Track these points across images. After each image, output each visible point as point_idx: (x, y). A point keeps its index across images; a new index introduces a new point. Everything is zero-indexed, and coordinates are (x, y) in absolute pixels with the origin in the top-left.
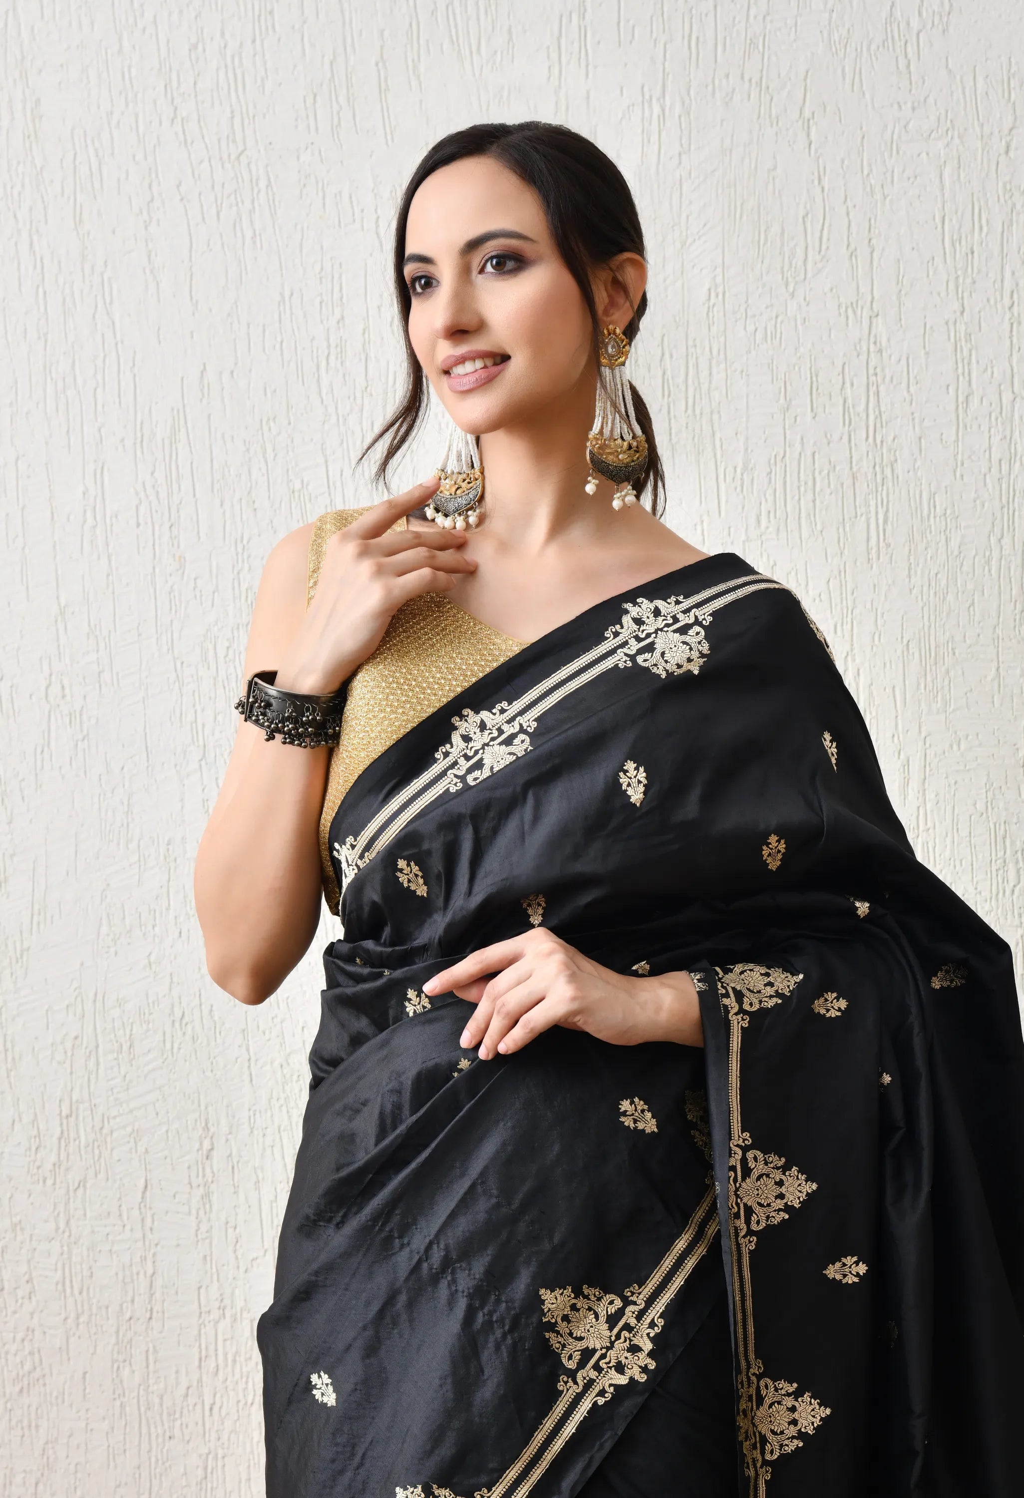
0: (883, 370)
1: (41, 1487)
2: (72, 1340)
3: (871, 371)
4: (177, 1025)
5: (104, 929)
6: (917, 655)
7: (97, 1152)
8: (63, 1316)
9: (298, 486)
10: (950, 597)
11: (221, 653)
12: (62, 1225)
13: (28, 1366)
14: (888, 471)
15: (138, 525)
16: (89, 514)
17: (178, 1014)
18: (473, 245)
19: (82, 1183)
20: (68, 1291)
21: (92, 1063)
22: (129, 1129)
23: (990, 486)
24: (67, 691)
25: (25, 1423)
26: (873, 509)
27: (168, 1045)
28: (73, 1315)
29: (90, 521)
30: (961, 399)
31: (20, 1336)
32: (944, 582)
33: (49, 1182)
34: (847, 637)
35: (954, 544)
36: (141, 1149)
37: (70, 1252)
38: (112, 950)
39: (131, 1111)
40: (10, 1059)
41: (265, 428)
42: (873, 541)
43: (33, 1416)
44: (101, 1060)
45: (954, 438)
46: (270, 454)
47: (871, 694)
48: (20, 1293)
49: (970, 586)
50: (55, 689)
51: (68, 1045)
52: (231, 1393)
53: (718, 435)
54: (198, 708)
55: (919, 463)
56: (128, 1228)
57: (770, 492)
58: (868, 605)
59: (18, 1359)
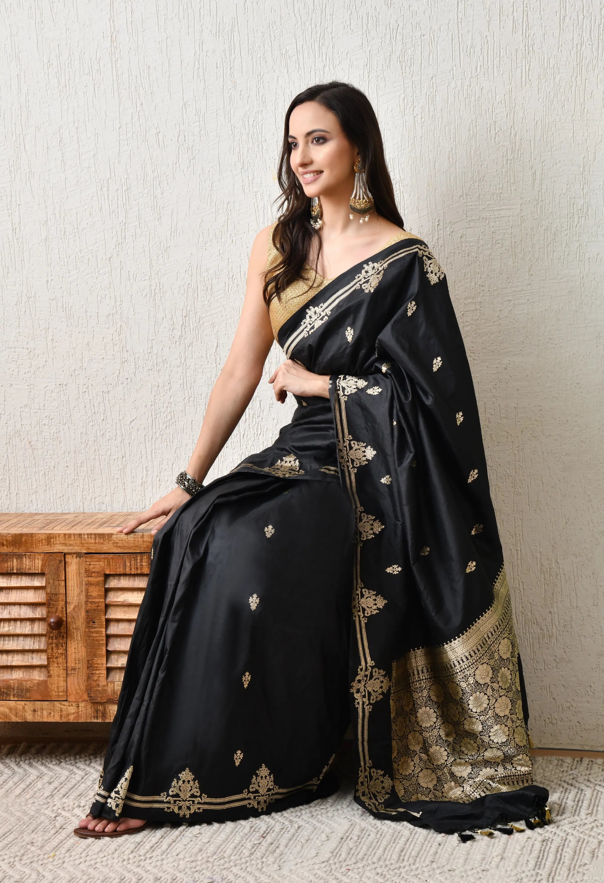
0: (530, 5)
1: (174, 465)
2: (187, 407)
3: (525, 5)
4: (231, 280)
5: (201, 239)
6: (540, 127)
7: (197, 332)
8: (183, 398)
9: (284, 52)
10: (555, 102)
11: (251, 123)
12: (183, 361)
13: (169, 418)
14: (531, 49)
15: (217, 68)
16: (197, 63)
17: (231, 275)
19: (191, 344)
20: (185, 388)
21: (195, 295)
22: (211, 322)
23: (572, 55)
24: (187, 138)
25: (168, 440)
26: (524, 64)
27: (227, 288)
28: (187, 398)
29: (197, 66)
30: (561, 18)
31: (165, 406)
32: (552, 96)
33: (178, 343)
34: (512, 119)
35: (557, 80)
36: (215, 331)
37: (186, 372)
38: (204, 248)
39: (211, 315)
40: (162, 292)
41: (271, 27)
42: (524, 78)
43: (171, 437)
44: (199, 293)
45: (558, 34)
46: (273, 38)
47: (521, 144)
48: (166, 388)
49: (563, 98)
50: (182, 138)
51: (186, 287)
52: (251, 430)
53: (460, 32)
54: (241, 146)
55: (543, 45)
56: (210, 362)
57: (481, 57)
58: (521, 106)
59: (165, 415)
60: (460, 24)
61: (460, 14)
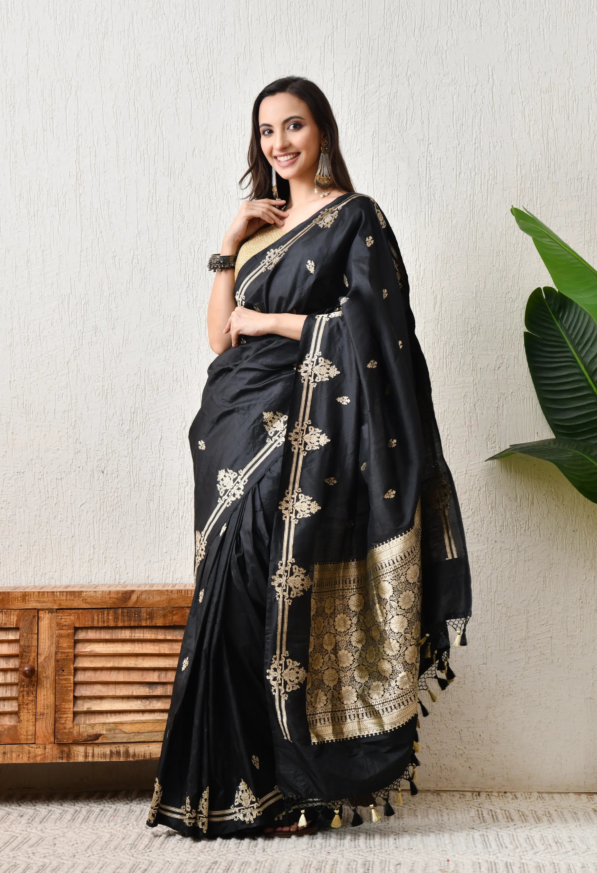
0: (432, 162)
1: (119, 544)
2: (132, 493)
3: (428, 162)
4: (175, 381)
5: (149, 347)
6: (440, 260)
7: (144, 426)
8: (129, 484)
9: (226, 192)
10: (452, 241)
11: (196, 250)
12: (130, 451)
13: (116, 501)
14: (432, 197)
15: (168, 203)
16: (150, 199)
17: (175, 378)
18: (286, 121)
19: (138, 437)
20: (131, 475)
21: (143, 395)
22: (156, 418)
23: (466, 203)
24: (140, 261)
25: (114, 521)
26: (427, 210)
27: (171, 389)
28: (133, 484)
29: (151, 202)
30: (458, 174)
31: (113, 491)
32: (450, 235)
33: (126, 436)
34: (417, 252)
35: (454, 223)
36: (160, 426)
37: (132, 461)
38: (152, 354)
39: (156, 412)
40: (113, 392)
41: (215, 172)
42: (427, 221)
43: (117, 519)
44: (147, 393)
45: (455, 187)
46: (217, 181)
47: (424, 273)
48: (114, 475)
49: (459, 237)
50: (135, 260)
51: (135, 387)
52: (189, 512)
53: (375, 182)
54: (187, 269)
55: (443, 195)
56: (154, 453)
57: (392, 202)
58: (425, 242)
59: (112, 499)
60: (374, 175)
61: (374, 168)
